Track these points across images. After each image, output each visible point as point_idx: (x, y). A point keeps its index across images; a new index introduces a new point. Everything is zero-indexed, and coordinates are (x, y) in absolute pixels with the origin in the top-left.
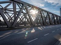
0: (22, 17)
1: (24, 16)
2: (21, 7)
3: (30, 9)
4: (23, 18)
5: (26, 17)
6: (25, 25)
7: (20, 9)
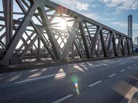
0: (29, 38)
1: (35, 35)
2: (27, 9)
3: (52, 16)
4: (32, 38)
5: (40, 38)
6: (39, 60)
7: (24, 13)
